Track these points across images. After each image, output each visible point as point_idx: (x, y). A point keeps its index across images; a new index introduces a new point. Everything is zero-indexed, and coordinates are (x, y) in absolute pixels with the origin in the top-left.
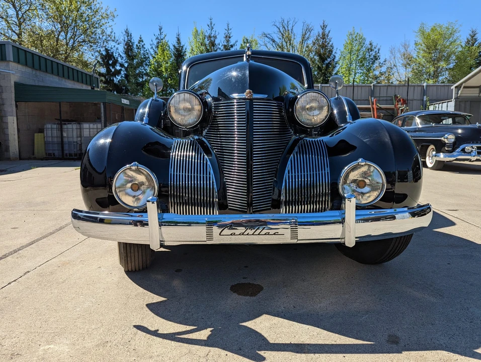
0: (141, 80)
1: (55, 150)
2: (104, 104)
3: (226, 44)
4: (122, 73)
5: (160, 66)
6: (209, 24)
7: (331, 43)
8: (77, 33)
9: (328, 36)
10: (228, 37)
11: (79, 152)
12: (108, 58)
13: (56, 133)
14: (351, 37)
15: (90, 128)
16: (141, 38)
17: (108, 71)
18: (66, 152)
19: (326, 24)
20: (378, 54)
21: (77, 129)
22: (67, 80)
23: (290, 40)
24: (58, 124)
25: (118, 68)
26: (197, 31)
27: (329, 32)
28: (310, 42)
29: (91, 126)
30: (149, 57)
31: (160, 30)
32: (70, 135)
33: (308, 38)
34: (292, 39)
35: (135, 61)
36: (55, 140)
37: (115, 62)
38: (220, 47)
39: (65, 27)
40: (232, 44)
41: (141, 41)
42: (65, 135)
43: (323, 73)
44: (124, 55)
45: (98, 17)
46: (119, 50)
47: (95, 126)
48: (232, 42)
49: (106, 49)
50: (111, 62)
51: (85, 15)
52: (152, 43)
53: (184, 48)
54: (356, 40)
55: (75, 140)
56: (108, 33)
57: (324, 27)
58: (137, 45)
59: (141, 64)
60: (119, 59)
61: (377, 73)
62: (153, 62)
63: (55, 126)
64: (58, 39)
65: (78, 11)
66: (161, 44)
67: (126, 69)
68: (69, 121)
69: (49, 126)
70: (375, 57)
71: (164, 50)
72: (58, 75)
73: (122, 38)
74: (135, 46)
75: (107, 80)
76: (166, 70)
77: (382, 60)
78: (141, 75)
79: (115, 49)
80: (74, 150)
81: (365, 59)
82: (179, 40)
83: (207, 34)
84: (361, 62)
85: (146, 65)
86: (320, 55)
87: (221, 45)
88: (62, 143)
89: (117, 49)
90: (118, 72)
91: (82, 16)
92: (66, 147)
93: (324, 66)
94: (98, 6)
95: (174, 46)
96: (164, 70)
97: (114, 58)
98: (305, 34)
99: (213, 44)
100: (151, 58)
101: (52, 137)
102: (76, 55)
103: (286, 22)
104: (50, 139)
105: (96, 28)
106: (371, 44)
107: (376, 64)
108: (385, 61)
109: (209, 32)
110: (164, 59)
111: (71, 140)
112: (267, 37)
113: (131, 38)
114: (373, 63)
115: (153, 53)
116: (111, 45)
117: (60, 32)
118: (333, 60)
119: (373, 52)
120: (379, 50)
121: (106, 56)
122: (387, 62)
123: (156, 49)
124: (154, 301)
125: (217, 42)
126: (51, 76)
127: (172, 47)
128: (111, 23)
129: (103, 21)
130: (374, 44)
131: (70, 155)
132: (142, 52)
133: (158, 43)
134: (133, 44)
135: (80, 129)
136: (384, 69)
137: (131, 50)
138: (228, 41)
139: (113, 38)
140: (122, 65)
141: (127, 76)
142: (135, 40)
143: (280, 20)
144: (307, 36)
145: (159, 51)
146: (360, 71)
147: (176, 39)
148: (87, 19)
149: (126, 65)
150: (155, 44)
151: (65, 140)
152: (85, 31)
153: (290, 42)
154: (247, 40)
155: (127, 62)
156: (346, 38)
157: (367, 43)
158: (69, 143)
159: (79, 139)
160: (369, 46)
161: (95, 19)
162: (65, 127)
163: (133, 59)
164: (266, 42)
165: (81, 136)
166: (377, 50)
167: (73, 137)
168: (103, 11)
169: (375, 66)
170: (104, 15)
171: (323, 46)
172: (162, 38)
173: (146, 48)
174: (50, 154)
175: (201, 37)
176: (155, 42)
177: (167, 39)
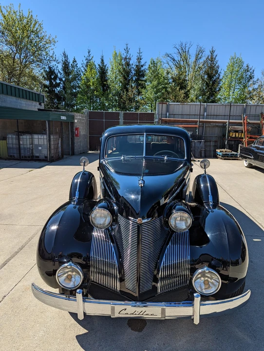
0: (74, 91)
1: (15, 153)
2: (49, 121)
3: (138, 64)
4: (61, 85)
5: (88, 80)
6: (126, 48)
7: (217, 65)
8: (28, 55)
9: (215, 59)
10: (139, 59)
11: (31, 155)
12: (51, 74)
13: (15, 141)
14: (232, 61)
15: (38, 138)
16: (74, 59)
17: (51, 83)
18: (22, 155)
19: (214, 49)
20: (253, 75)
21: (29, 139)
22: (22, 99)
23: (186, 60)
24: (16, 135)
25: (58, 81)
26: (116, 54)
27: (216, 56)
28: (202, 61)
29: (40, 137)
30: (80, 74)
31: (89, 52)
32: (25, 143)
33: (200, 58)
34: (188, 59)
35: (70, 76)
36: (15, 146)
37: (56, 77)
38: (133, 66)
39: (19, 50)
40: (142, 64)
41: (75, 61)
42: (21, 143)
43: (210, 89)
44: (62, 72)
45: (43, 42)
46: (59, 68)
47: (42, 137)
48: (142, 62)
49: (49, 67)
50: (53, 77)
51: (34, 41)
52: (82, 63)
53: (107, 67)
54: (237, 63)
55: (28, 147)
56: (51, 55)
57: (212, 52)
58: (72, 65)
59: (74, 79)
60: (59, 75)
61: (251, 89)
62: (83, 78)
63: (14, 137)
64: (14, 59)
65: (28, 38)
66: (89, 64)
67: (64, 83)
68: (24, 133)
69: (10, 136)
70: (250, 76)
71: (92, 69)
72: (15, 96)
73: (61, 58)
74: (70, 65)
75: (50, 90)
76: (93, 84)
77: (255, 79)
78: (74, 87)
79: (56, 67)
80: (28, 154)
81: (242, 77)
82: (102, 60)
83: (124, 57)
84: (239, 80)
85: (78, 79)
86: (208, 74)
87: (134, 65)
88: (20, 148)
89: (57, 67)
90: (58, 85)
91: (31, 42)
92: (22, 151)
93: (211, 82)
94: (43, 34)
95: (99, 65)
96: (91, 84)
97: (55, 74)
98: (199, 54)
99: (128, 64)
100: (82, 74)
101: (12, 144)
102: (27, 71)
103: (184, 45)
104: (11, 146)
105: (42, 51)
106: (247, 66)
107: (251, 82)
108: (258, 80)
109: (125, 54)
110: (92, 75)
111: (25, 146)
112: (169, 56)
113: (67, 59)
114: (248, 82)
115: (83, 71)
116: (53, 64)
117: (15, 54)
118: (218, 78)
119: (248, 73)
120: (253, 71)
121: (49, 72)
122: (259, 81)
123: (86, 68)
124: (81, 333)
125: (131, 63)
126: (11, 97)
127: (97, 66)
128: (53, 47)
129: (47, 46)
130: (250, 67)
131: (25, 157)
132: (76, 70)
133: (87, 62)
134: (69, 63)
135: (32, 138)
136: (256, 86)
137: (68, 68)
138: (139, 62)
139: (54, 59)
140: (61, 79)
141: (64, 88)
142: (71, 61)
143: (180, 43)
144: (200, 56)
145: (88, 69)
146: (238, 87)
147: (101, 60)
148: (36, 44)
149: (64, 79)
150: (85, 63)
151: (22, 146)
152: (34, 54)
153: (186, 61)
154: (154, 61)
155: (64, 77)
156: (229, 61)
157: (245, 65)
158: (25, 149)
159: (31, 146)
160: (246, 68)
161: (41, 44)
162: (21, 137)
163: (69, 75)
164: (168, 61)
165: (32, 144)
166: (252, 71)
167: (27, 144)
168: (47, 38)
169: (250, 83)
170: (48, 41)
171: (212, 68)
172: (90, 59)
173: (79, 67)
174: (11, 156)
175: (119, 58)
176: (85, 62)
177: (93, 60)
